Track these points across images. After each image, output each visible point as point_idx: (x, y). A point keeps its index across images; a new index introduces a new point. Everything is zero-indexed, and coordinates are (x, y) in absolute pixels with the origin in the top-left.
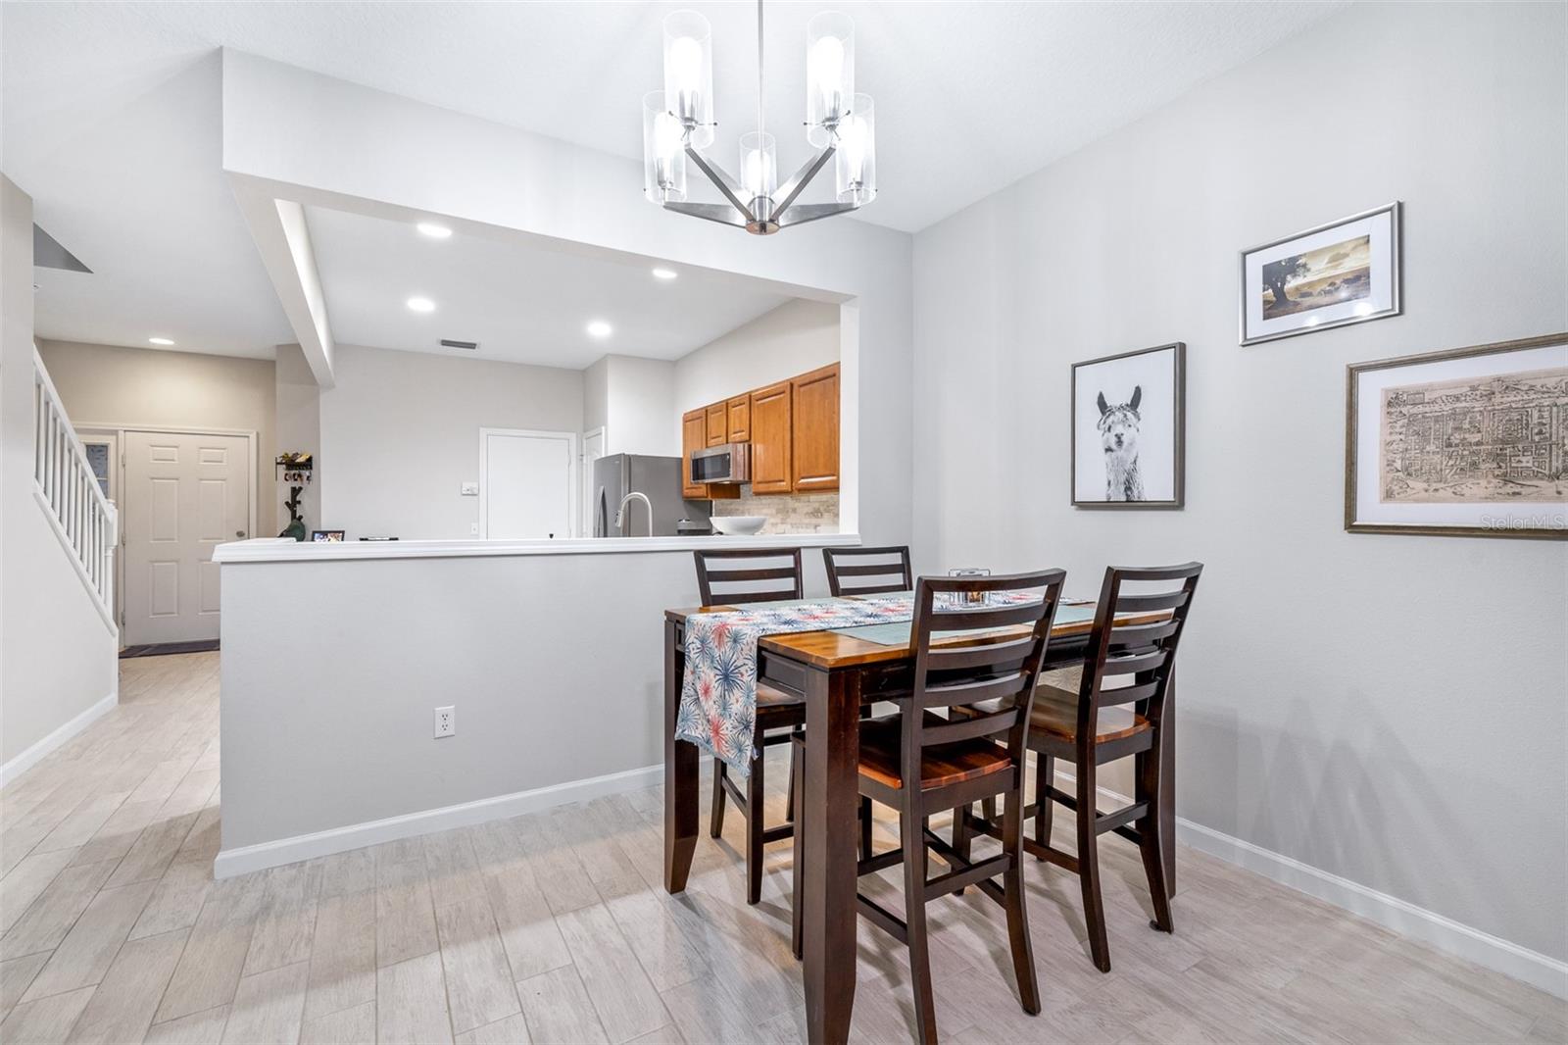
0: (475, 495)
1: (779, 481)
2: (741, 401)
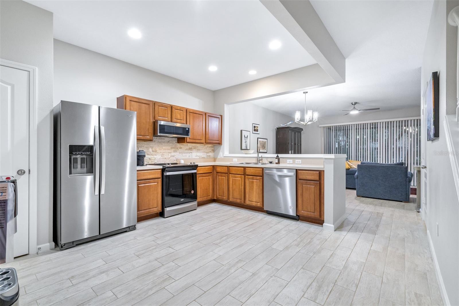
1: (200, 140)
2: (181, 109)
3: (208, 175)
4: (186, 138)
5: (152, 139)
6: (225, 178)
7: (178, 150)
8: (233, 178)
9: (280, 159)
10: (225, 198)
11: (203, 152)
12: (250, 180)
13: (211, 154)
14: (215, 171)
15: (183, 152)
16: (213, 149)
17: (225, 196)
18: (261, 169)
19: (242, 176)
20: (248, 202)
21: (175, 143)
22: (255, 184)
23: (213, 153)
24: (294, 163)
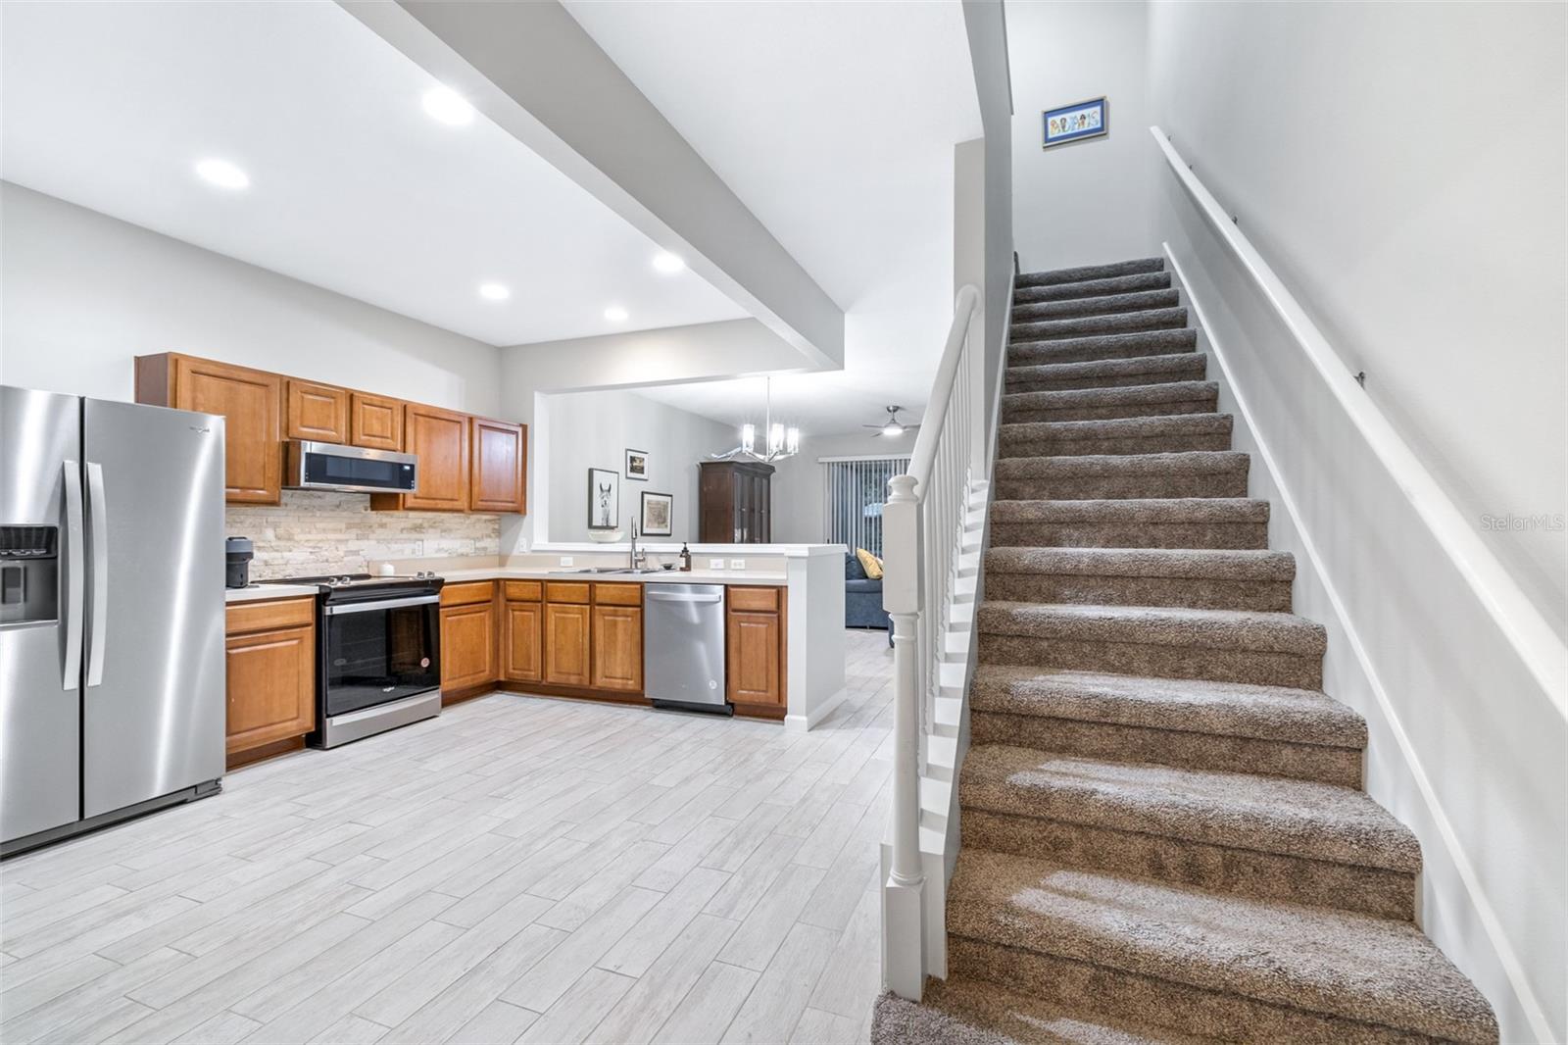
1: (452, 500)
2: (384, 403)
3: (478, 609)
4: (401, 496)
5: (277, 499)
6: (532, 618)
7: (373, 532)
8: (557, 615)
9: (693, 559)
10: (534, 675)
11: (462, 538)
12: (606, 618)
13: (492, 544)
14: (501, 595)
15: (392, 540)
16: (496, 527)
17: (532, 668)
18: (638, 586)
19: (584, 606)
20: (600, 681)
21: (363, 511)
22: (620, 626)
23: (497, 540)
24: (727, 567)
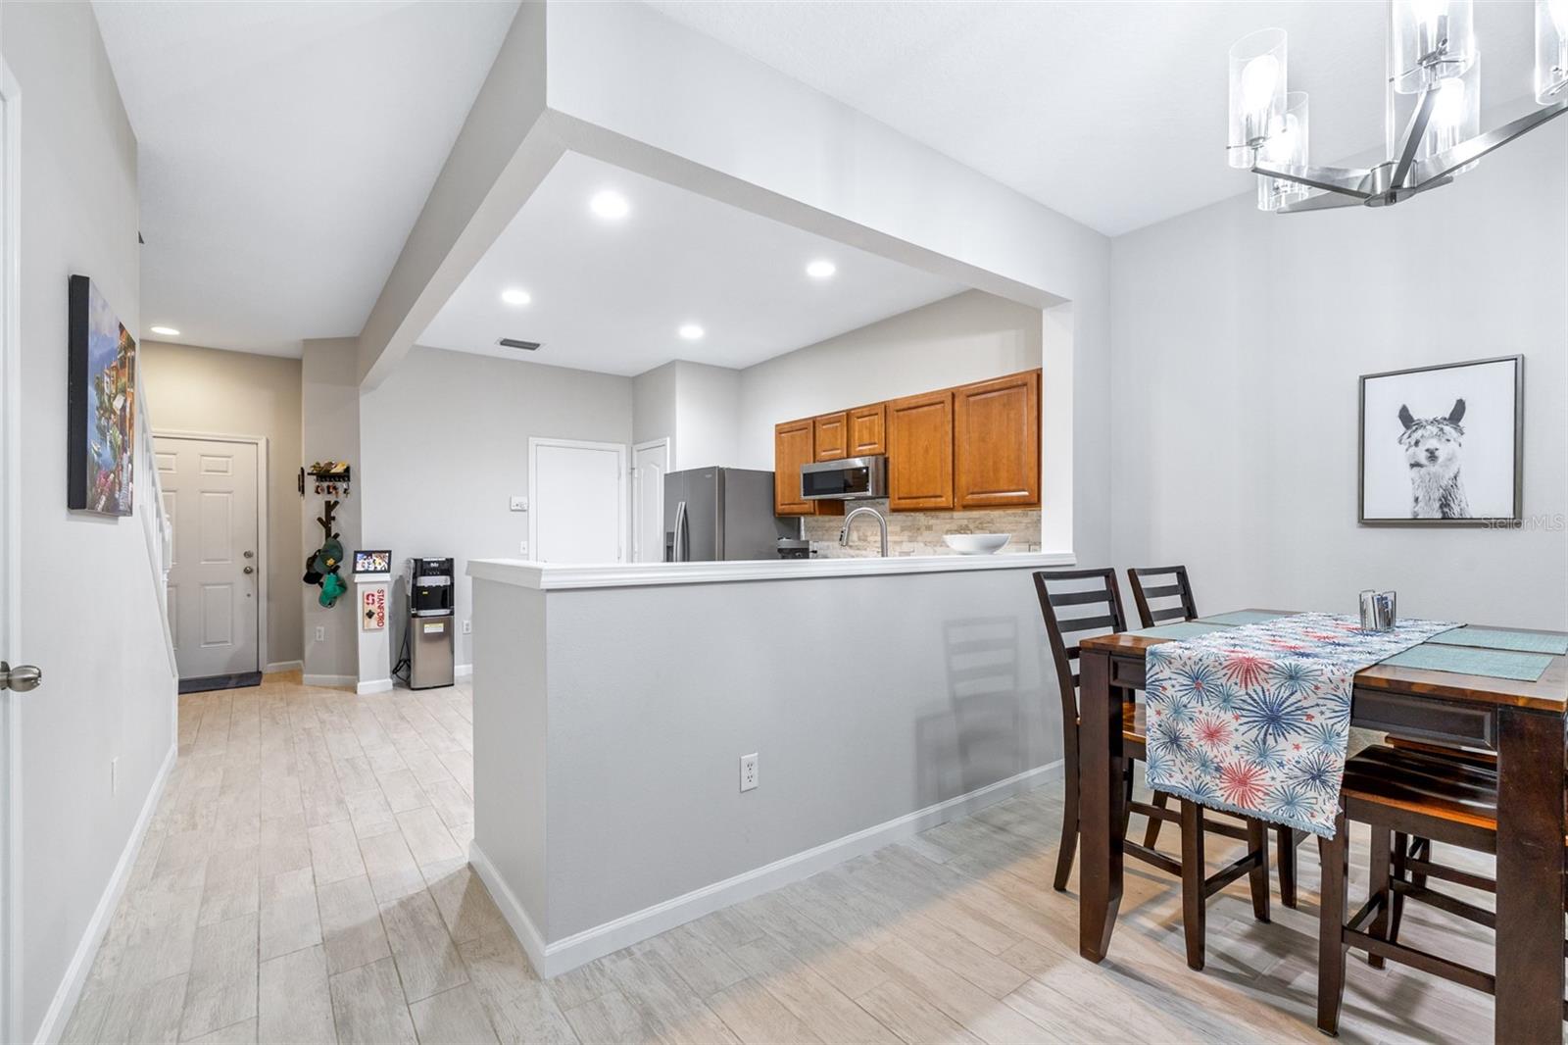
0: (525, 511)
1: (935, 497)
2: (871, 412)
15: (937, 542)
